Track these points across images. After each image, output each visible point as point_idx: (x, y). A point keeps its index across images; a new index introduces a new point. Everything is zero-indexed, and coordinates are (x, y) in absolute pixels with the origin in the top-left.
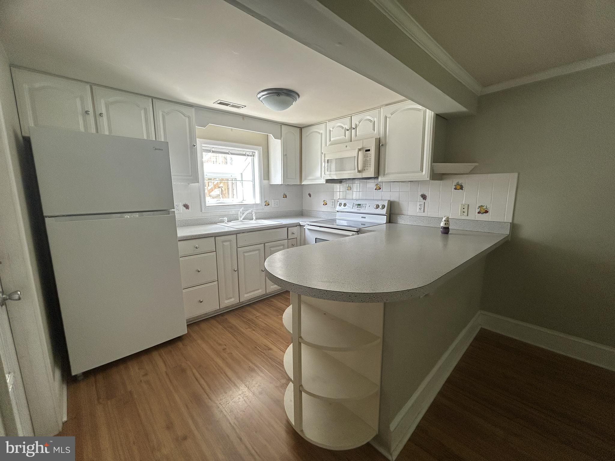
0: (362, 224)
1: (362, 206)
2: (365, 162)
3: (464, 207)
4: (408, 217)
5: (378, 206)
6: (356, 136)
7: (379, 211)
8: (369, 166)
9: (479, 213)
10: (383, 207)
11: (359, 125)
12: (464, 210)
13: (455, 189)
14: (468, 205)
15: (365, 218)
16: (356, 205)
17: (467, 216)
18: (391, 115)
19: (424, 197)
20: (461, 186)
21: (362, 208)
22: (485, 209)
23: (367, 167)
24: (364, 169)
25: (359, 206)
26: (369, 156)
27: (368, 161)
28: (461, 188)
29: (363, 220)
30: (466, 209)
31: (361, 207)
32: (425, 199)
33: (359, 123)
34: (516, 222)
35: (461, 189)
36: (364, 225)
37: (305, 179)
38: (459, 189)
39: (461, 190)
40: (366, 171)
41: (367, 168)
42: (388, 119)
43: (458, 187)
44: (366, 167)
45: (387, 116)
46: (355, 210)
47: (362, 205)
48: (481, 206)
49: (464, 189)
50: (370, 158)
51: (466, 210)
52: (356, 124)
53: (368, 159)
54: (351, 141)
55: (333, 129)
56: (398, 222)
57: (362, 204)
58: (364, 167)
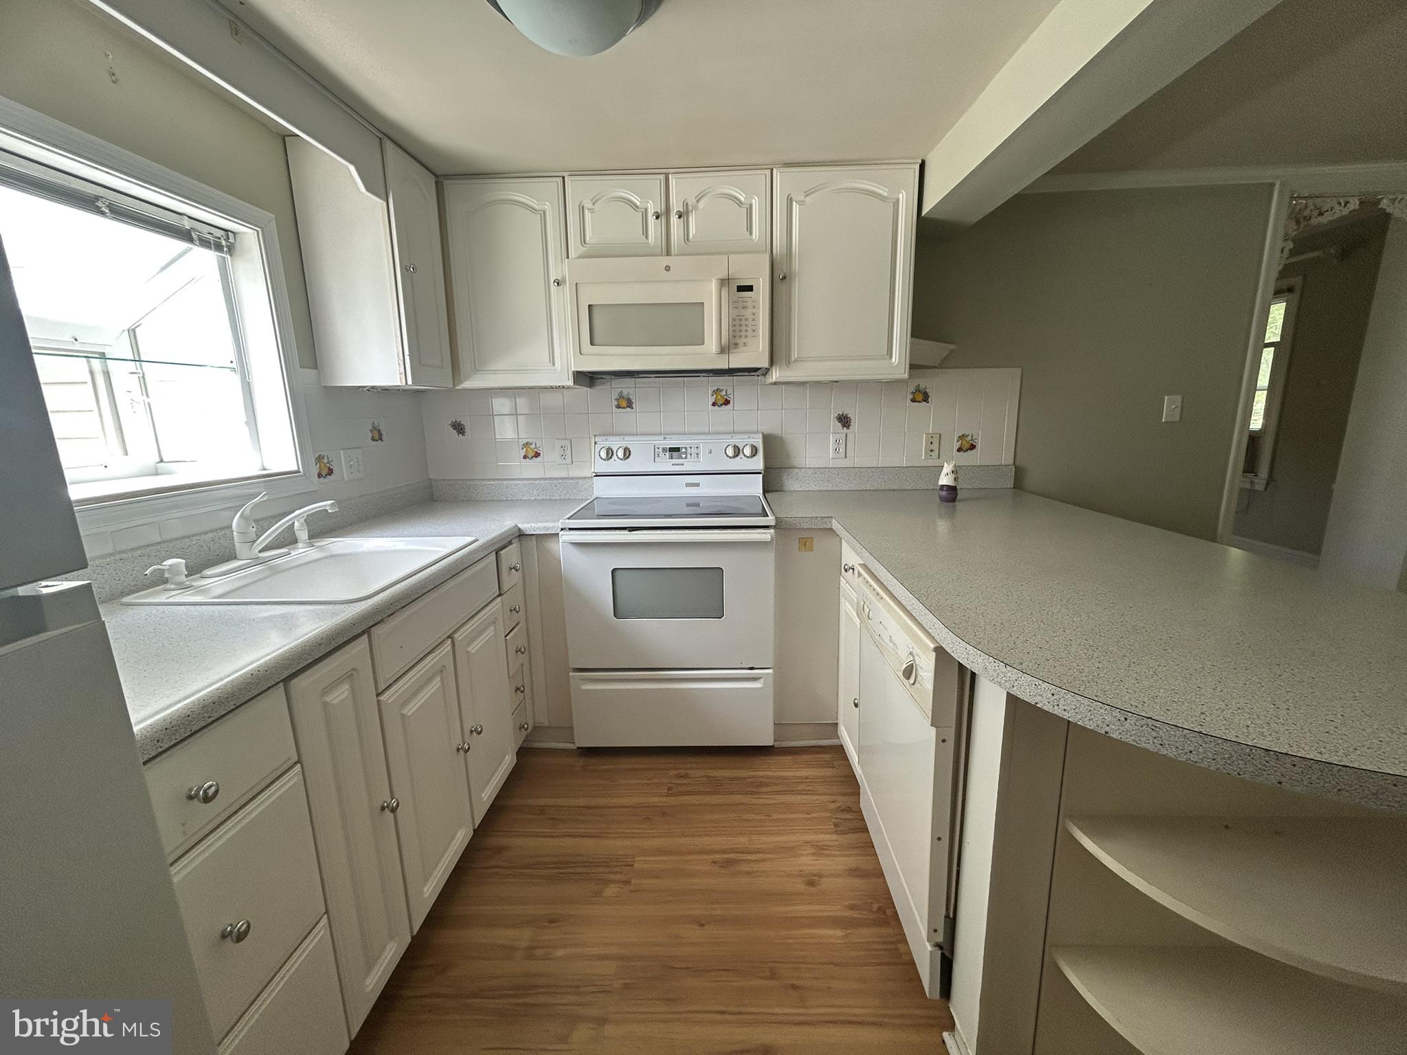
0: (688, 505)
1: (686, 453)
2: (737, 323)
3: (932, 440)
4: (810, 472)
5: (738, 451)
6: (688, 240)
7: (741, 464)
8: (749, 333)
9: (959, 450)
10: (755, 451)
11: (696, 208)
12: (932, 447)
13: (913, 400)
14: (940, 435)
15: (697, 485)
16: (664, 450)
17: (939, 458)
18: (806, 196)
19: (844, 421)
20: (924, 394)
21: (686, 458)
22: (971, 442)
23: (746, 337)
24: (736, 344)
25: (675, 454)
26: (749, 304)
27: (746, 320)
28: (926, 398)
29: (693, 492)
30: (935, 443)
31: (684, 456)
32: (848, 427)
33: (698, 201)
34: (1018, 463)
35: (925, 401)
36: (698, 505)
37: (476, 370)
38: (920, 402)
39: (925, 403)
40: (741, 348)
41: (743, 340)
42: (796, 207)
43: (920, 397)
44: (740, 336)
45: (793, 197)
46: (666, 464)
47: (684, 450)
48: (962, 436)
49: (930, 400)
50: (755, 311)
51: (935, 446)
52: (687, 204)
53: (748, 313)
54: (668, 254)
55: (594, 204)
56: (786, 489)
57: (686, 448)
58: (734, 337)
